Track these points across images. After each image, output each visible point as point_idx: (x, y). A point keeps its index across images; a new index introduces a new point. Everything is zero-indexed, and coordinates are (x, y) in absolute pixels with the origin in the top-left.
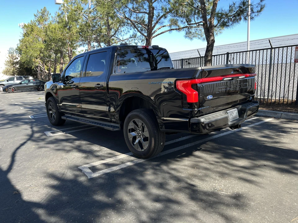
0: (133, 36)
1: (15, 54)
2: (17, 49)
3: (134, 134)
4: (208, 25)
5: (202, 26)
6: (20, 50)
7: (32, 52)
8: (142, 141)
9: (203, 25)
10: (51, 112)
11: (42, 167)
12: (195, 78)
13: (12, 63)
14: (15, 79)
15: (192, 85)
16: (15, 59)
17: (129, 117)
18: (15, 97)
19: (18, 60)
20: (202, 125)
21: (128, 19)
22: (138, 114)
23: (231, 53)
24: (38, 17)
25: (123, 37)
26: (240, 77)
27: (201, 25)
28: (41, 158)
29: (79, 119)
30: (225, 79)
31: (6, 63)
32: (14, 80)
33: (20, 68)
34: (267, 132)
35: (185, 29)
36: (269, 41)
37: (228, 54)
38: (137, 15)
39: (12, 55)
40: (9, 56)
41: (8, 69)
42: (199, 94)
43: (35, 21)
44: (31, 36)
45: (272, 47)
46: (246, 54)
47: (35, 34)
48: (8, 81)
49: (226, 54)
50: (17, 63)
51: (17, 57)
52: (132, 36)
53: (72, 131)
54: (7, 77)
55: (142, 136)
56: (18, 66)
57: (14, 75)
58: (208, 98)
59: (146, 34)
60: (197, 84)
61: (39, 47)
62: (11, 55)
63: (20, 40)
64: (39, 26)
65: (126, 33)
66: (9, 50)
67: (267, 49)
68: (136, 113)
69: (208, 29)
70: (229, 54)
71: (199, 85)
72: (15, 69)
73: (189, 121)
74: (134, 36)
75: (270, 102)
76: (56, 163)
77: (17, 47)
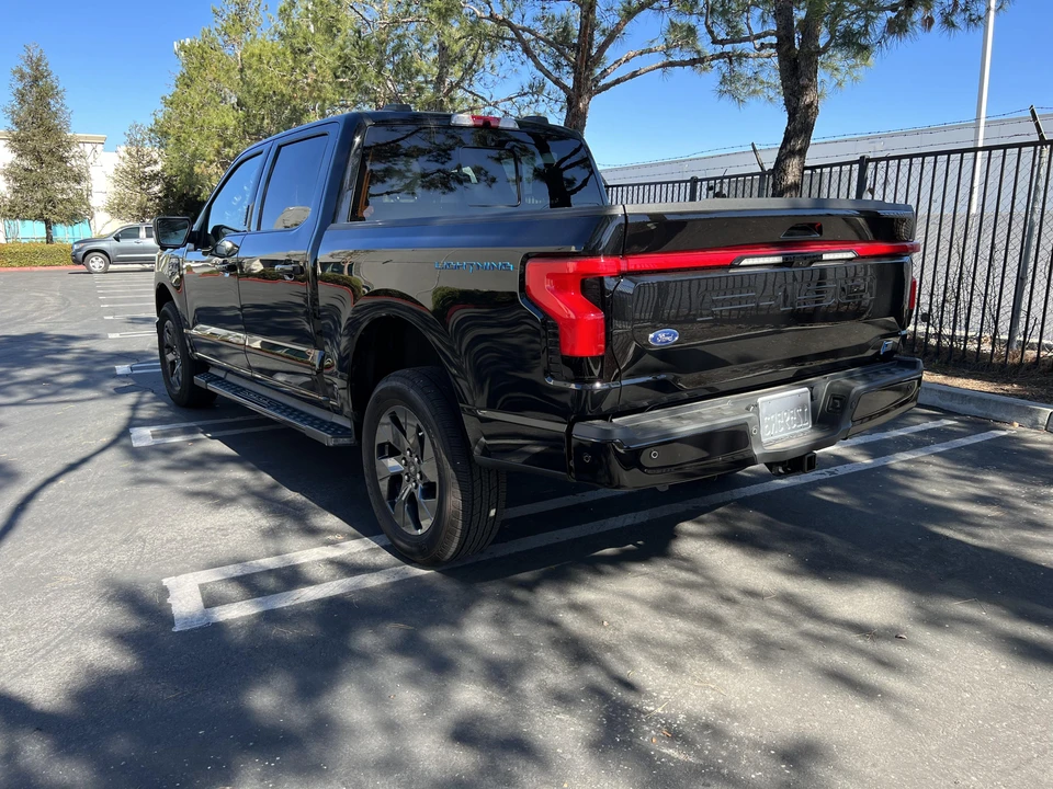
0: (531, 87)
1: (147, 148)
2: (151, 130)
3: (392, 463)
4: (797, 46)
5: (773, 51)
6: (161, 134)
7: (198, 140)
8: (418, 494)
9: (777, 46)
10: (170, 357)
11: (40, 566)
12: (594, 253)
13: (137, 176)
14: (143, 233)
15: (583, 282)
16: (149, 164)
17: (378, 400)
18: (123, 294)
19: (158, 168)
20: (617, 453)
21: (504, 22)
22: (406, 387)
23: (877, 160)
24: (225, 17)
25: (491, 90)
26: (825, 257)
27: (771, 46)
28: (55, 532)
29: (244, 389)
30: (745, 262)
31: (118, 178)
32: (137, 237)
33: (166, 196)
34: (998, 483)
35: (716, 62)
36: (1033, 112)
37: (863, 162)
38: (544, 8)
39: (138, 151)
40: (130, 154)
41: (122, 199)
42: (608, 323)
43: (213, 31)
44: (198, 85)
45: (1042, 137)
46: (935, 162)
47: (210, 77)
48: (117, 239)
49: (855, 162)
50: (154, 177)
51: (155, 156)
52: (526, 90)
53: (228, 433)
54: (117, 225)
55: (418, 476)
56: (156, 189)
57: (141, 219)
58: (654, 340)
59: (569, 82)
60: (602, 279)
61: (216, 121)
62: (133, 150)
63: (164, 98)
64: (227, 51)
65: (501, 75)
66: (128, 132)
67: (1020, 146)
68: (399, 384)
69: (795, 60)
70: (871, 165)
71: (610, 283)
72: (145, 197)
73: (570, 430)
74: (536, 89)
75: (1016, 360)
76: (95, 555)
77: (154, 122)
